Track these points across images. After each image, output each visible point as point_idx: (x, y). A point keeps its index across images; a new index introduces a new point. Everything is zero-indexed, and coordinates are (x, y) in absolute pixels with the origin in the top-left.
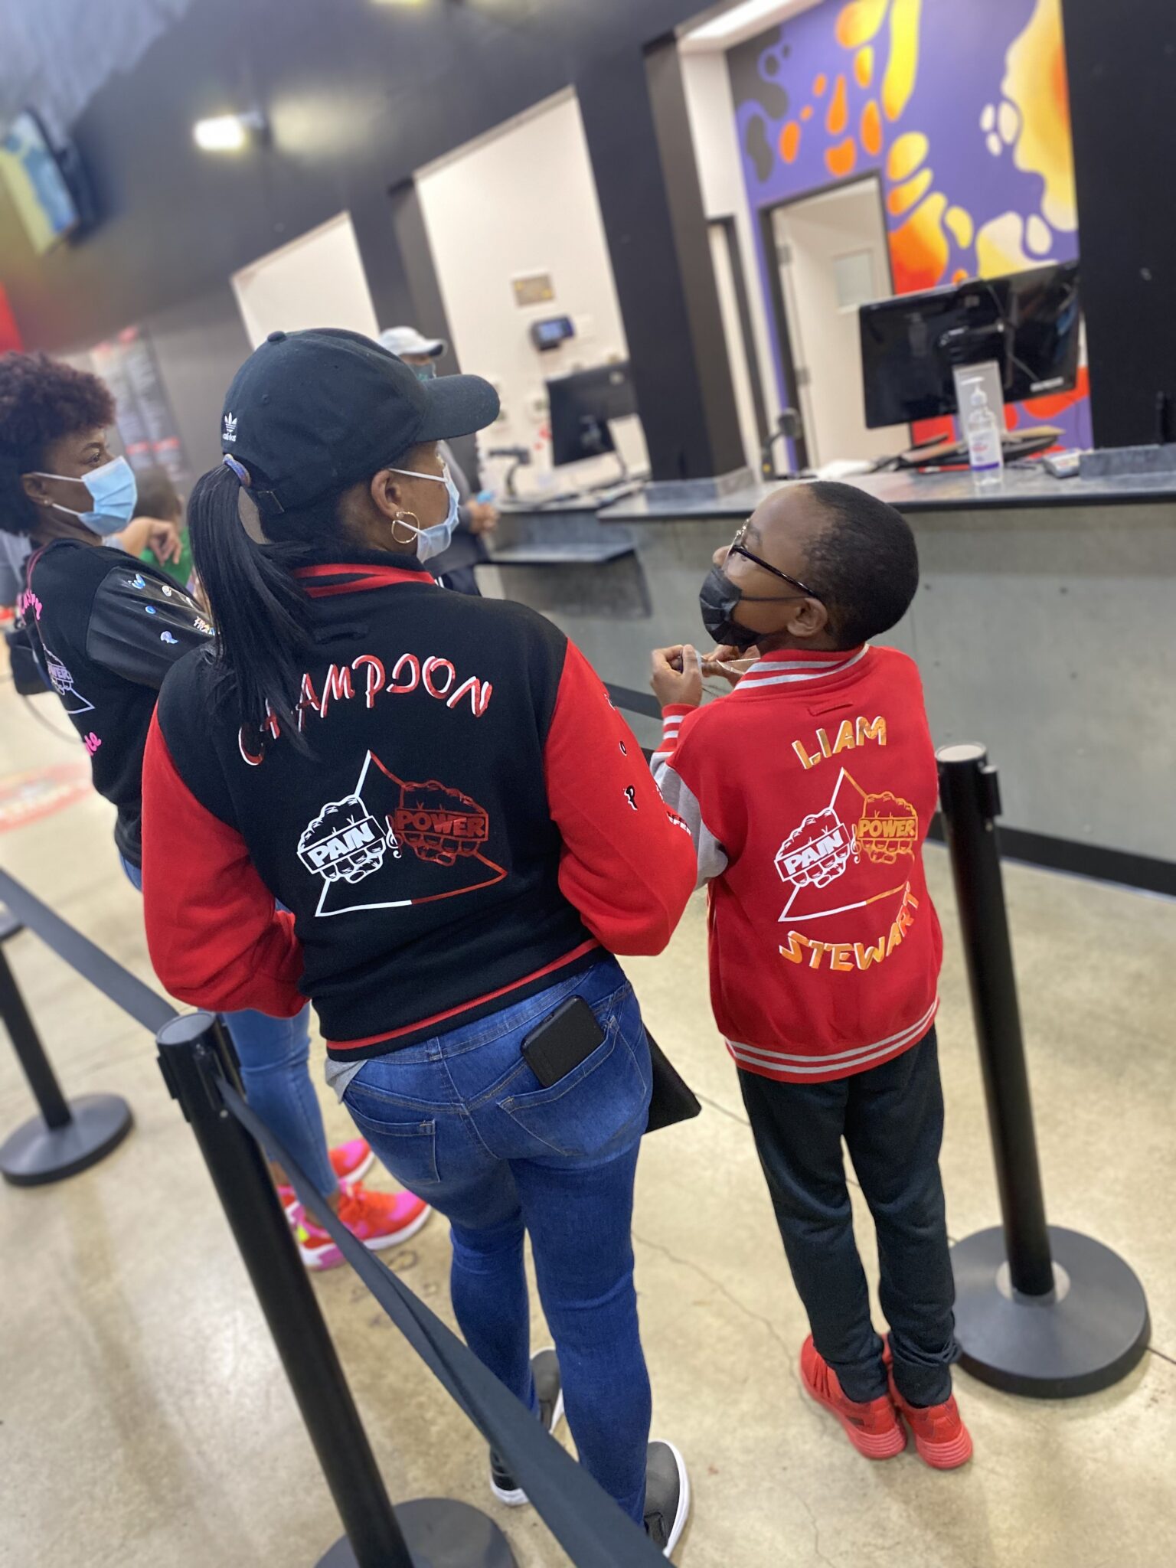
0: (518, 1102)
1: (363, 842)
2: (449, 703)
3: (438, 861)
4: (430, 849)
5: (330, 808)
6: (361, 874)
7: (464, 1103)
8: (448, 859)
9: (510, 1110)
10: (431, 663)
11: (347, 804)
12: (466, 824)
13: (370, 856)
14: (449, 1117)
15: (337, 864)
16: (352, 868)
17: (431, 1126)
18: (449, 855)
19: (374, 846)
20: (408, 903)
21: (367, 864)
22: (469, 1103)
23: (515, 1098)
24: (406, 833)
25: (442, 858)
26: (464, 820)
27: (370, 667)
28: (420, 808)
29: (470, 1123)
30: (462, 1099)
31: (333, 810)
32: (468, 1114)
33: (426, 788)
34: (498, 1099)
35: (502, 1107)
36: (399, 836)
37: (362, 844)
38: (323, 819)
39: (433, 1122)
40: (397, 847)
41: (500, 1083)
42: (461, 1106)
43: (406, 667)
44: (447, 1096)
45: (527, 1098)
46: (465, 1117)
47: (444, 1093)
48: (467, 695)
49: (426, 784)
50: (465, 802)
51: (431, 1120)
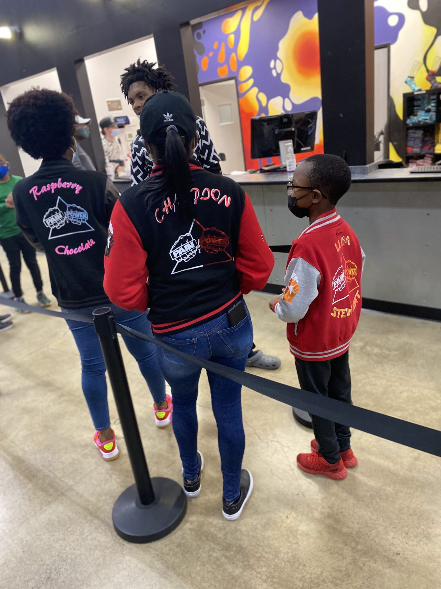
0: (223, 332)
1: (191, 248)
2: (219, 203)
3: (212, 252)
4: (210, 249)
5: (181, 237)
6: (189, 259)
7: (207, 332)
8: (216, 252)
9: (220, 334)
10: (214, 190)
11: (186, 236)
12: (222, 241)
13: (193, 252)
14: (201, 337)
15: (181, 256)
16: (187, 256)
17: (196, 340)
18: (216, 250)
19: (194, 249)
20: (202, 266)
21: (191, 255)
22: (208, 333)
23: (222, 330)
24: (203, 244)
25: (214, 251)
26: (222, 239)
27: (196, 192)
28: (208, 236)
29: (208, 340)
30: (206, 331)
31: (182, 238)
32: (208, 336)
33: (211, 230)
34: (217, 331)
35: (218, 333)
36: (201, 246)
37: (191, 249)
38: (179, 241)
39: (197, 338)
40: (200, 249)
41: (218, 325)
42: (206, 334)
43: (206, 192)
44: (202, 330)
45: (226, 330)
46: (207, 337)
47: (201, 329)
48: (224, 201)
49: (211, 229)
50: (223, 234)
51: (196, 338)
